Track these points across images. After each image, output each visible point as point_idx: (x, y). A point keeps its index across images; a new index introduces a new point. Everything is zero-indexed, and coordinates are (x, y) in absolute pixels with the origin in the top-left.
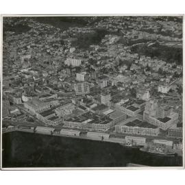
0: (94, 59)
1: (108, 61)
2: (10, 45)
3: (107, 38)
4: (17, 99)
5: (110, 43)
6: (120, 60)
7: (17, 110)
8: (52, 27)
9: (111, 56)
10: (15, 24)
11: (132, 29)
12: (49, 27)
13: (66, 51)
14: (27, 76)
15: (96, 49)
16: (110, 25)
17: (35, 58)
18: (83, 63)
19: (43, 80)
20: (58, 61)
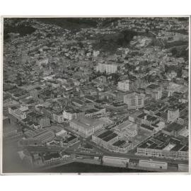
0: (131, 64)
1: (150, 66)
2: (17, 48)
3: (136, 40)
4: (59, 117)
5: (142, 45)
6: (166, 66)
7: (63, 131)
8: (59, 28)
9: (152, 61)
10: (17, 25)
11: (161, 29)
12: (56, 28)
13: (88, 54)
14: (54, 85)
15: (126, 53)
16: (133, 26)
17: (54, 63)
18: (119, 69)
19: (77, 90)
20: (85, 66)
